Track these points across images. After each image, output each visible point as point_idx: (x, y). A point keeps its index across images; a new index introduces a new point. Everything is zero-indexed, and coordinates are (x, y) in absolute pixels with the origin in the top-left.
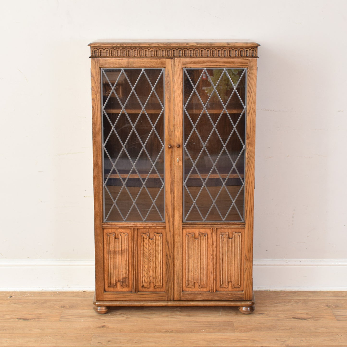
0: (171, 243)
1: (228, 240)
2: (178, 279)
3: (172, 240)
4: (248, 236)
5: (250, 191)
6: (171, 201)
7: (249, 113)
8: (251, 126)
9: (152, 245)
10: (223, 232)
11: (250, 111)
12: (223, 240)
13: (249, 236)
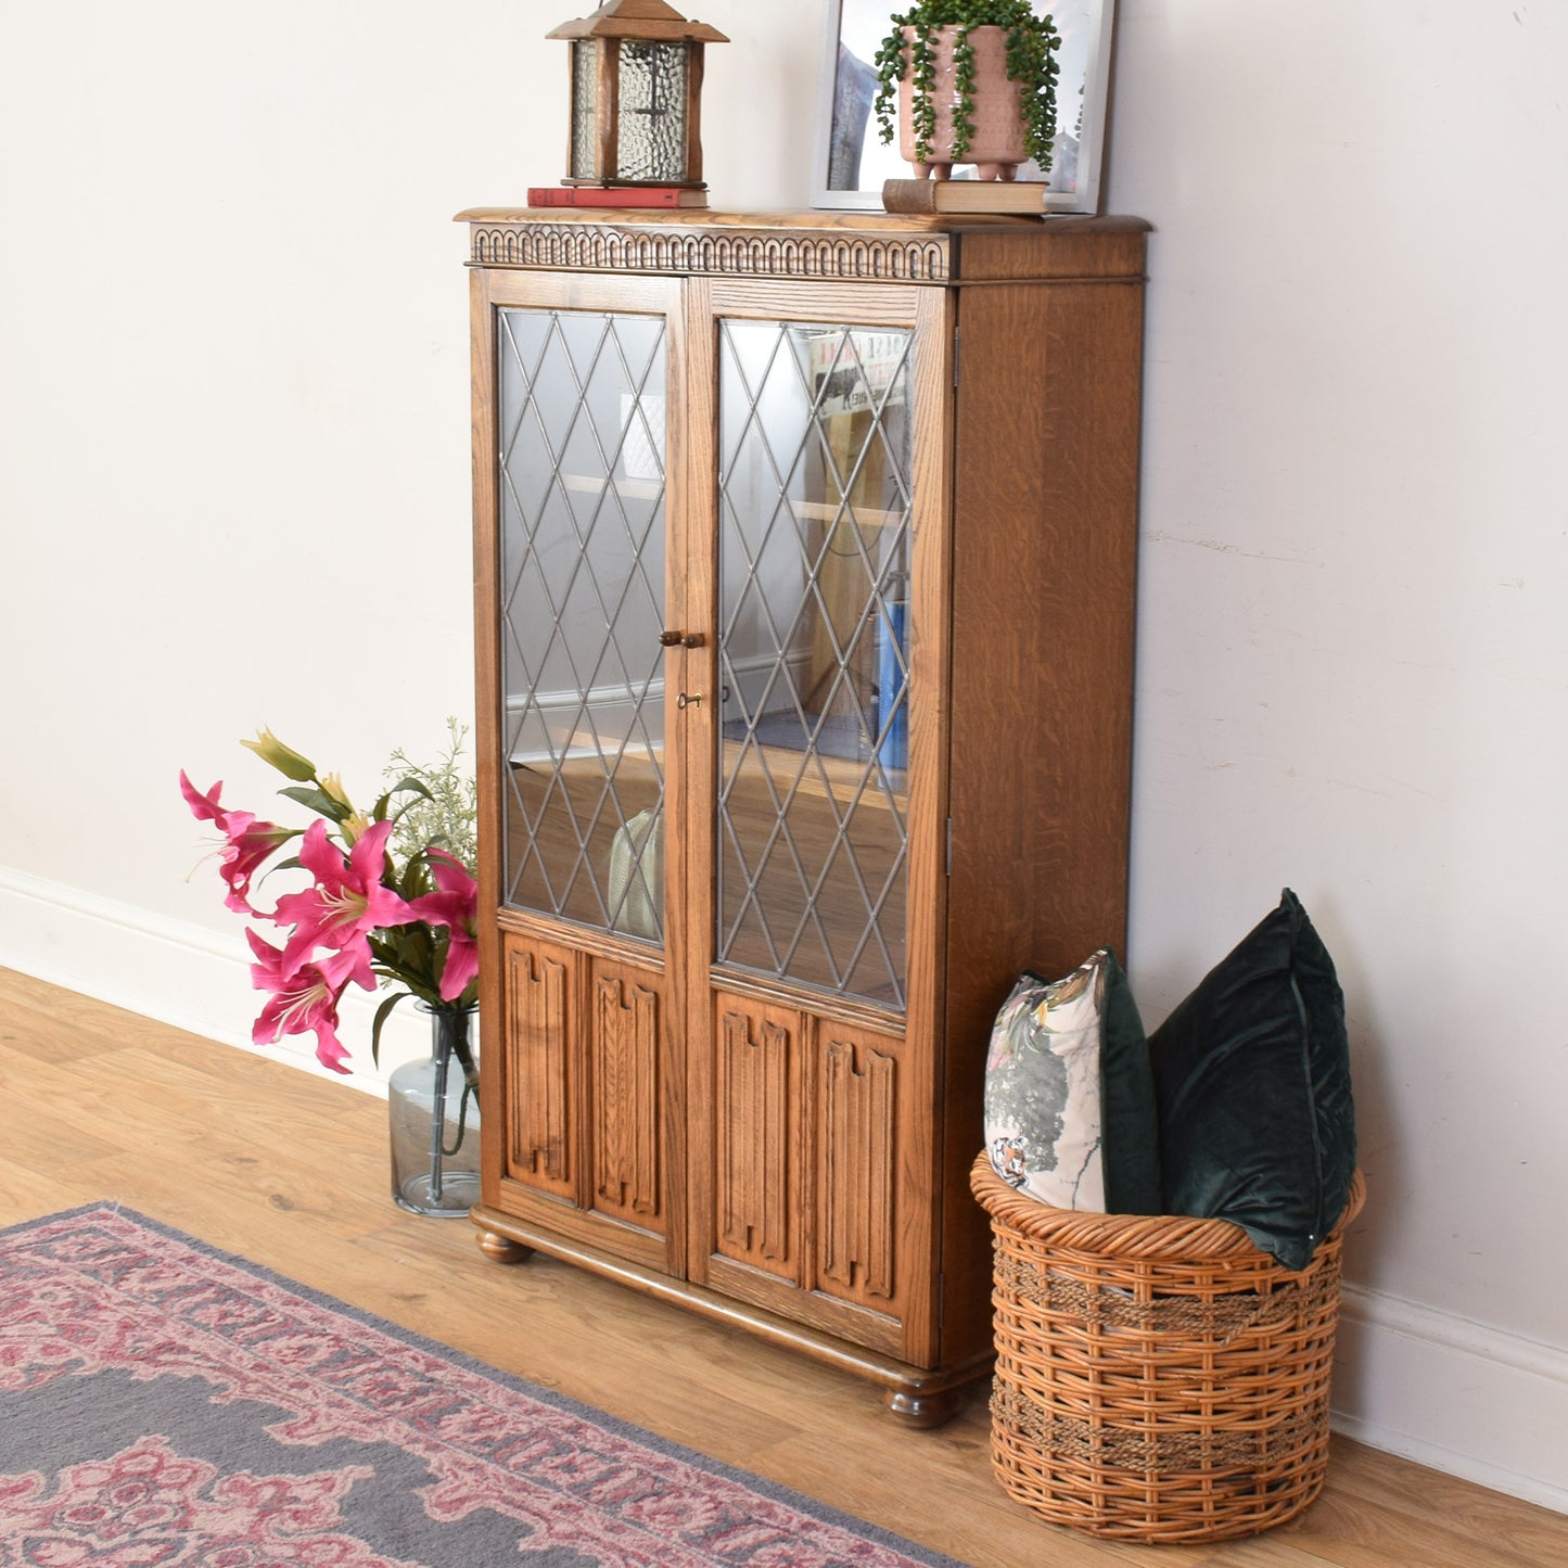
0: (679, 1041)
1: (849, 1078)
2: (700, 1195)
3: (683, 1027)
4: (914, 1081)
5: (920, 881)
6: (680, 866)
7: (916, 532)
8: (925, 586)
9: (627, 1032)
10: (837, 1040)
11: (919, 523)
12: (835, 1075)
13: (918, 1081)
